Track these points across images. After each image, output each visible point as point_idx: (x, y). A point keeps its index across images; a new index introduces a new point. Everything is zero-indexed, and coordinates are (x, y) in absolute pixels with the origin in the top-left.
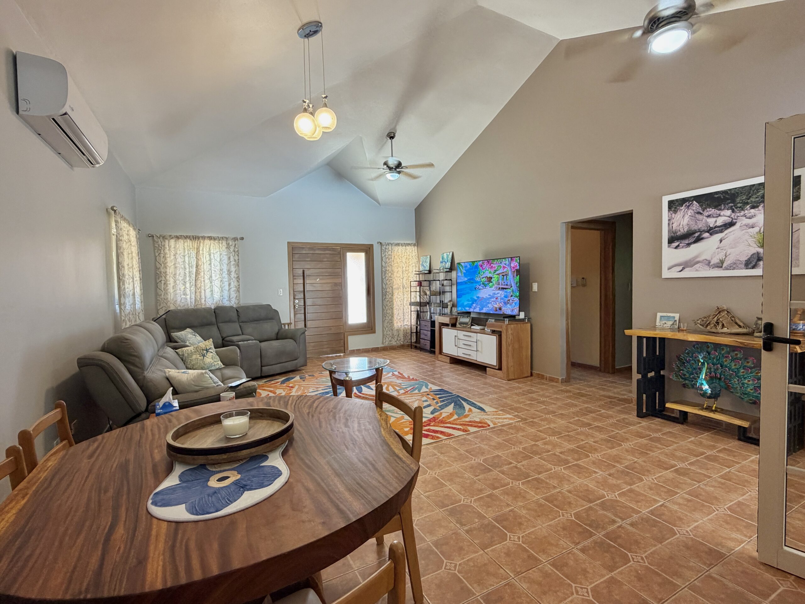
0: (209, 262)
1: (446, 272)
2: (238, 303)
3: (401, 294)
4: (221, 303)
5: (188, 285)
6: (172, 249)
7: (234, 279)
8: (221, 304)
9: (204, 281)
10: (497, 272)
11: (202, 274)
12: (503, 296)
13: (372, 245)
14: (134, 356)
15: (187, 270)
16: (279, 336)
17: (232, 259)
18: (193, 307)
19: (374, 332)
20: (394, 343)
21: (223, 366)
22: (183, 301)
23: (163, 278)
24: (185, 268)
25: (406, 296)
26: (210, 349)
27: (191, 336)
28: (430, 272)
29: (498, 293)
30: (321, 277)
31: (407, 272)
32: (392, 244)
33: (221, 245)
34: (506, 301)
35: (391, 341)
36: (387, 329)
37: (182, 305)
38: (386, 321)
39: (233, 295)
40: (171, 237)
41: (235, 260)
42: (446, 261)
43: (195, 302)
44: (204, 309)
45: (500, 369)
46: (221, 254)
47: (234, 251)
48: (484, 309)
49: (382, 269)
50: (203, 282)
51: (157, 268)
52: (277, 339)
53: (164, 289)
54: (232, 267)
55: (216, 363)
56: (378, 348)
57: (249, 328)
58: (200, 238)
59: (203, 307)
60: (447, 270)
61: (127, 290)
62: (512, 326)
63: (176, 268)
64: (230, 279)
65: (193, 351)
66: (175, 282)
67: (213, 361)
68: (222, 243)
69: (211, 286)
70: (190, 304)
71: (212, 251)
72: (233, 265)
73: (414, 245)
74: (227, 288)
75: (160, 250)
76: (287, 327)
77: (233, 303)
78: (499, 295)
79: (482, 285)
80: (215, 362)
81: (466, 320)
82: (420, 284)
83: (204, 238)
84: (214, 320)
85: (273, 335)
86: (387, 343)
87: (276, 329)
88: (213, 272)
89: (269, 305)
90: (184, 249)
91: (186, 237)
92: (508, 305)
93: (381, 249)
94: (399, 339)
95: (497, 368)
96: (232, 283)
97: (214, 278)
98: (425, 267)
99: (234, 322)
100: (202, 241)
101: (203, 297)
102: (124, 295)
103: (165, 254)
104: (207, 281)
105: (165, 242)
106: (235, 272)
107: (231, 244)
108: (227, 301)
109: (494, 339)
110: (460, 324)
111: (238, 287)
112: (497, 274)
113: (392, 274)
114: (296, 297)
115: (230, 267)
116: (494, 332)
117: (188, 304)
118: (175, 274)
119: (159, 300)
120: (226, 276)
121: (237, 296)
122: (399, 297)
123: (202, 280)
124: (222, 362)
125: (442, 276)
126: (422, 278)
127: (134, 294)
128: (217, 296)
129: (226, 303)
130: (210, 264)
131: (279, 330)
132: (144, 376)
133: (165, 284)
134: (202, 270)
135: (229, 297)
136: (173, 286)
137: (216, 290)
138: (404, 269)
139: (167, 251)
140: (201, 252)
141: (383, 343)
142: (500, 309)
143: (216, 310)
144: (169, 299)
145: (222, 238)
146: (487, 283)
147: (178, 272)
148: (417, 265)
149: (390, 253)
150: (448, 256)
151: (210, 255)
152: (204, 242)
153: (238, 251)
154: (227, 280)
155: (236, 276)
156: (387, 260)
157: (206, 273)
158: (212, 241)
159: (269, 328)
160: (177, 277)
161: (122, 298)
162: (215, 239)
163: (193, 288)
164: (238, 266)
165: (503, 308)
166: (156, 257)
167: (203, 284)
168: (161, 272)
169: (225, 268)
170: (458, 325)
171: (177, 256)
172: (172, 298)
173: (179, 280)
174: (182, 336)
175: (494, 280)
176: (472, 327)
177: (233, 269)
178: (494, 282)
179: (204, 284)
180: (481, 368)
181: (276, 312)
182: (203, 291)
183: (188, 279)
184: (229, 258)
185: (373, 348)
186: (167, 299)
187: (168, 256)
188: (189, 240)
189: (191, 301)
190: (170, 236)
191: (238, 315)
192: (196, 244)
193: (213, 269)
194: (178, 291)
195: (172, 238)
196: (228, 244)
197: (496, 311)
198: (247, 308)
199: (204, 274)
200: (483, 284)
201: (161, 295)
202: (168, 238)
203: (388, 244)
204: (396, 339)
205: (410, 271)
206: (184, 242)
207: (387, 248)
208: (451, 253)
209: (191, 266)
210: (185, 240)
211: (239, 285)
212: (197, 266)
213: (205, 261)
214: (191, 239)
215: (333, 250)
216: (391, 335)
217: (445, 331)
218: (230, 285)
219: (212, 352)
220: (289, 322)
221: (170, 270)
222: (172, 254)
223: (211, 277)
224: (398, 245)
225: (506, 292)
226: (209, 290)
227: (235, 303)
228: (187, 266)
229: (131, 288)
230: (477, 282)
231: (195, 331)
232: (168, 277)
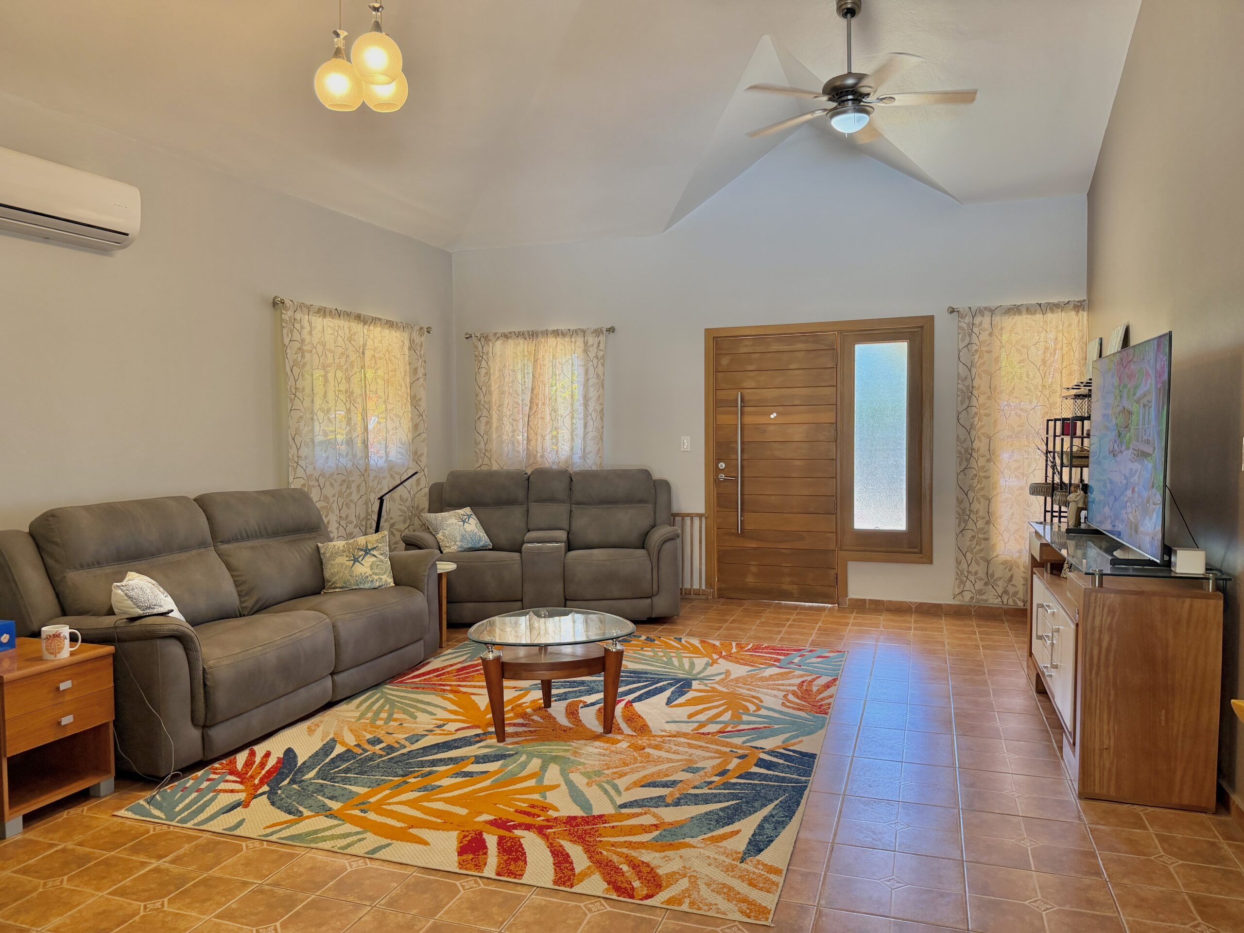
0: (552, 381)
2: (601, 464)
6: (498, 359)
7: (594, 414)
9: (543, 418)
10: (1138, 394)
11: (540, 405)
12: (1141, 483)
15: (520, 397)
17: (592, 373)
19: (929, 561)
20: (992, 599)
21: (392, 585)
23: (485, 413)
24: (516, 394)
26: (374, 549)
29: (1136, 471)
30: (780, 409)
32: (992, 311)
33: (576, 346)
35: (981, 592)
36: (969, 555)
37: (508, 462)
38: (969, 534)
39: (592, 447)
41: (597, 376)
43: (528, 459)
44: (508, 472)
45: (1074, 745)
46: (573, 365)
47: (597, 357)
48: (1117, 524)
51: (476, 395)
53: (486, 433)
54: (592, 389)
55: (376, 577)
56: (939, 606)
58: (540, 335)
62: (1114, 598)
63: (502, 393)
64: (586, 415)
66: (501, 419)
67: (371, 573)
68: (577, 341)
69: (554, 430)
71: (558, 360)
72: (594, 385)
73: (1078, 307)
74: (581, 431)
75: (480, 362)
79: (1118, 440)
83: (545, 333)
85: (619, 537)
89: (647, 471)
91: (518, 335)
92: (1147, 520)
93: (959, 328)
94: (1011, 590)
95: (1072, 741)
97: (561, 411)
99: (563, 502)
101: (540, 449)
103: (489, 368)
104: (548, 420)
105: (487, 346)
106: (598, 399)
107: (590, 342)
108: (579, 458)
111: (601, 431)
114: (722, 456)
115: (588, 389)
118: (501, 406)
120: (581, 409)
121: (597, 450)
123: (540, 416)
128: (564, 449)
129: (578, 463)
131: (652, 527)
135: (585, 450)
136: (498, 428)
137: (563, 434)
139: (490, 362)
140: (540, 362)
141: (954, 595)
142: (1136, 530)
143: (533, 476)
144: (492, 451)
145: (576, 331)
146: (1123, 432)
149: (984, 336)
151: (555, 367)
152: (544, 342)
153: (603, 356)
154: (581, 416)
155: (598, 408)
156: (977, 357)
157: (546, 402)
158: (559, 340)
159: (626, 522)
160: (505, 410)
162: (563, 334)
163: (525, 432)
164: (603, 386)
165: (1140, 530)
166: (475, 375)
168: (481, 402)
169: (580, 392)
171: (505, 372)
172: (495, 449)
173: (506, 416)
177: (593, 394)
178: (1132, 431)
181: (664, 486)
182: (540, 438)
184: (587, 372)
185: (921, 604)
187: (493, 371)
188: (522, 340)
189: (523, 457)
190: (494, 334)
191: (571, 489)
192: (533, 346)
194: (504, 437)
195: (498, 338)
196: (586, 343)
199: (544, 404)
200: (1119, 434)
202: (493, 339)
203: (981, 311)
204: (1000, 591)
206: (516, 345)
207: (979, 321)
208: (1124, 330)
209: (524, 391)
210: (517, 341)
211: (604, 427)
212: (533, 390)
213: (546, 380)
215: (816, 340)
216: (981, 574)
218: (586, 426)
220: (703, 511)
221: (494, 398)
223: (555, 409)
225: (1147, 468)
226: (552, 433)
227: (595, 463)
228: (519, 390)
230: (1112, 428)
232: (491, 411)
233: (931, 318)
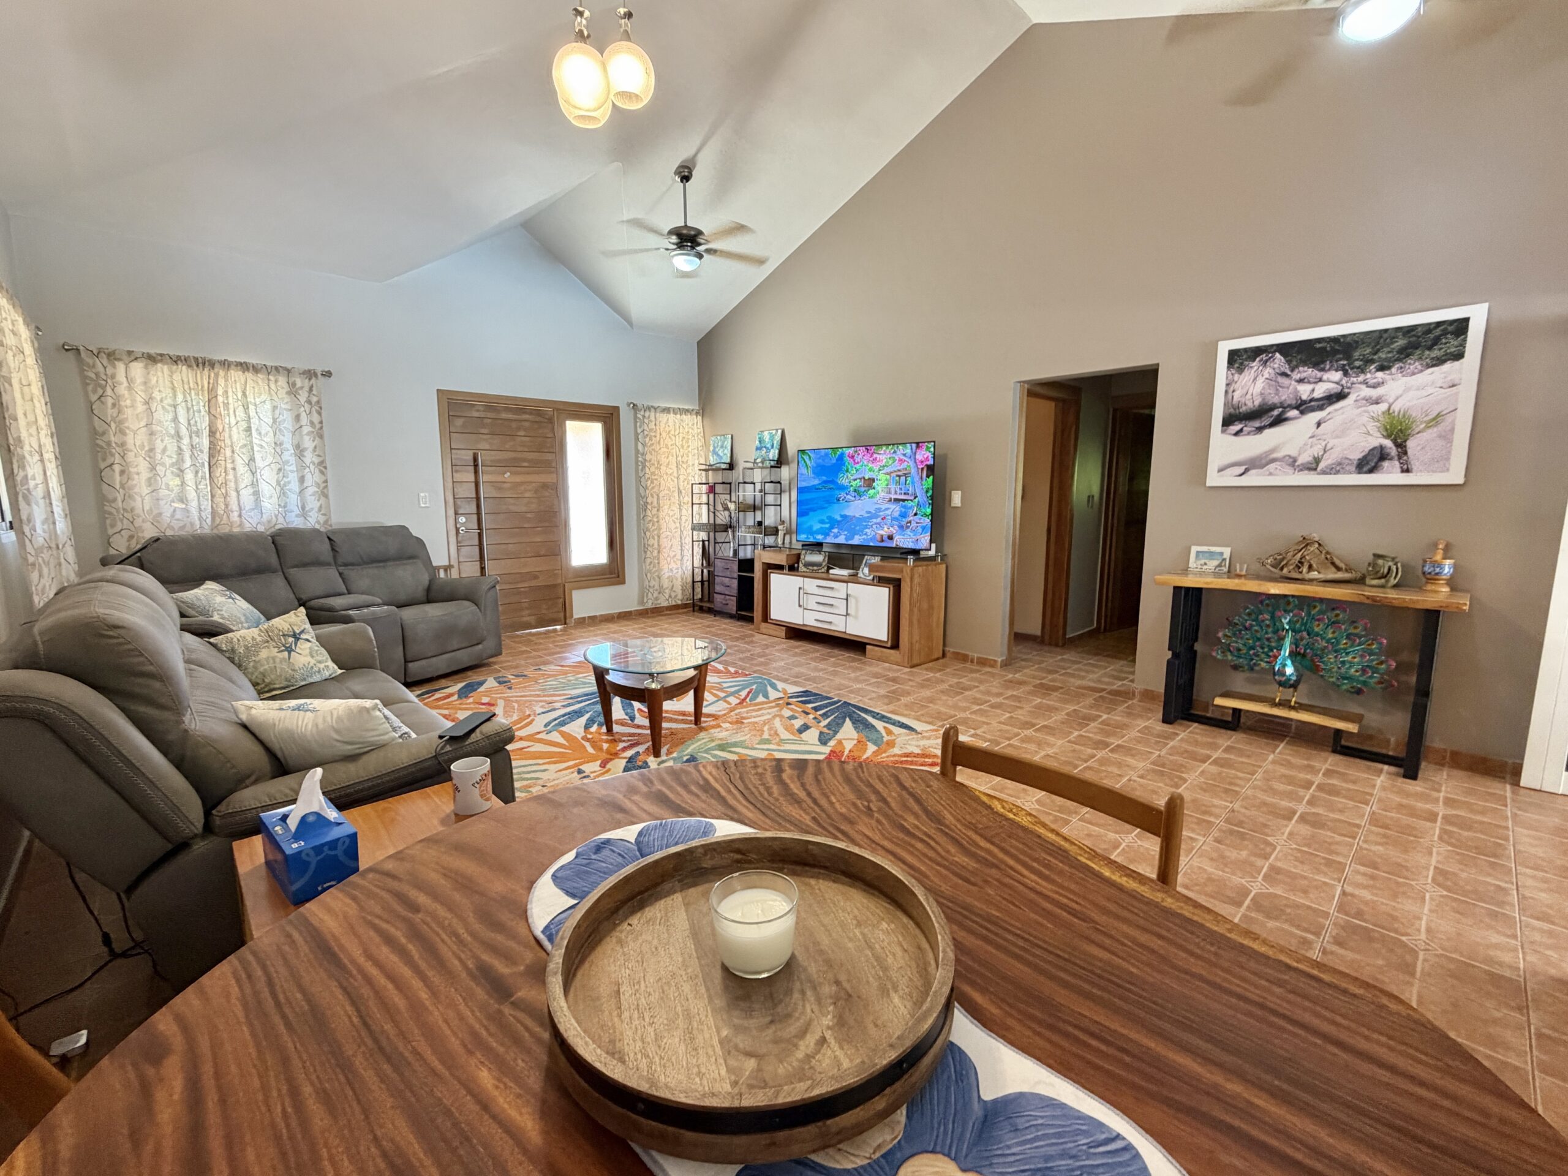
0: (244, 425)
1: (772, 467)
2: (326, 522)
3: (675, 508)
4: (281, 520)
5: (189, 476)
6: (139, 387)
7: (312, 467)
8: (281, 524)
9: (234, 469)
10: (886, 470)
11: (228, 453)
12: (896, 514)
13: (617, 409)
14: (143, 674)
15: (186, 441)
16: (433, 594)
17: (304, 420)
18: (207, 530)
19: (623, 582)
20: (663, 603)
21: (340, 671)
22: (178, 515)
23: (117, 459)
24: (178, 436)
25: (684, 512)
26: (302, 632)
27: (223, 599)
28: (731, 466)
29: (887, 509)
30: (513, 469)
31: (685, 466)
32: (655, 409)
33: (273, 386)
34: (903, 523)
35: (657, 599)
36: (649, 575)
37: (176, 525)
38: (648, 562)
39: (313, 503)
40: (131, 355)
41: (312, 423)
42: (769, 446)
43: (213, 519)
44: (239, 534)
45: (895, 646)
46: (275, 408)
48: (857, 537)
49: (637, 457)
50: (231, 472)
51: (95, 434)
52: (429, 600)
53: (122, 486)
54: (306, 438)
55: (322, 666)
56: (630, 612)
57: (362, 578)
58: (217, 365)
59: (236, 530)
60: (772, 463)
61: (32, 483)
62: (920, 569)
63: (152, 434)
64: (302, 467)
65: (259, 639)
66: (153, 468)
67: (313, 661)
68: (276, 381)
69: (254, 484)
70: (197, 523)
71: (250, 399)
72: (309, 434)
73: (697, 413)
74: (295, 486)
75: (104, 388)
76: (442, 574)
77: (313, 521)
78: (889, 512)
79: (853, 494)
80: (320, 662)
81: (818, 558)
82: (712, 490)
83: (226, 364)
84: (273, 560)
85: (420, 593)
86: (650, 602)
87: (425, 578)
88: (256, 448)
89: (404, 528)
90: (173, 389)
91: (176, 360)
92: (908, 532)
93: (636, 417)
94: (672, 593)
95: (889, 645)
96: (308, 477)
97: (260, 463)
98: (721, 458)
99: (329, 564)
100: (222, 373)
101: (234, 506)
102: (25, 497)
103: (118, 398)
104: (242, 469)
105: (114, 367)
106: (314, 450)
107: (299, 384)
108: (297, 516)
109: (883, 594)
110: (807, 565)
111: (323, 485)
112: (889, 474)
113: (656, 468)
114: (461, 511)
115: (301, 436)
116: (882, 581)
117: (192, 524)
118: (152, 450)
119: (110, 513)
120: (292, 460)
121: (321, 507)
122: (671, 513)
123: (229, 466)
124: (334, 661)
125: (758, 476)
126: (712, 478)
127: (47, 495)
128: (270, 505)
129: (296, 522)
130: (249, 429)
131: (431, 582)
132: (186, 731)
133: (122, 472)
134: (228, 442)
135: (303, 508)
136: (149, 479)
137: (267, 490)
138: (680, 458)
139: (122, 390)
140: (220, 399)
141: (642, 602)
142: (891, 538)
143: (277, 538)
144: (138, 511)
145: (276, 368)
146: (863, 489)
147: (159, 446)
148: (702, 453)
149: (652, 426)
150: (772, 437)
151: (246, 408)
152: (226, 374)
153: (318, 402)
154: (294, 468)
155: (316, 460)
156: (647, 439)
157: (237, 449)
158: (249, 375)
159: (409, 578)
160: (159, 456)
161: (22, 504)
162: (256, 369)
163: (205, 487)
164: (321, 437)
165: (896, 538)
166: (92, 404)
167: (231, 477)
168: (109, 444)
169: (287, 440)
170: (802, 568)
171: (154, 406)
172: (147, 508)
173: (163, 465)
174: (199, 599)
175: (880, 485)
176: (831, 571)
177: (308, 443)
178: (879, 489)
179: (235, 477)
180: (856, 646)
181: (420, 542)
182: (233, 494)
183: (188, 462)
184: (298, 418)
185: (620, 613)
186: (132, 510)
187: (128, 402)
188: (184, 368)
189: (200, 517)
190: (130, 353)
191: (333, 549)
192: (205, 377)
193: (255, 441)
194: (163, 492)
195: (136, 359)
196: (292, 385)
197: (882, 541)
198: (354, 534)
199: (233, 452)
200: (855, 491)
201: (115, 500)
202: (125, 357)
203: (649, 408)
204: (667, 595)
205: (690, 463)
206: (172, 373)
207: (647, 414)
208: (780, 432)
209: (194, 433)
210: (175, 367)
211: (326, 481)
212: (212, 433)
213: (233, 422)
214: (190, 366)
215: (539, 413)
216: (657, 587)
217: (775, 578)
218: (302, 479)
219: (308, 640)
220: (446, 563)
221: (136, 439)
222: (139, 399)
223: (252, 459)
224: (666, 410)
225: (905, 507)
226: (250, 490)
227: (318, 522)
228: (184, 431)
229: (39, 479)
230: (842, 488)
231: (229, 589)
232: (130, 457)
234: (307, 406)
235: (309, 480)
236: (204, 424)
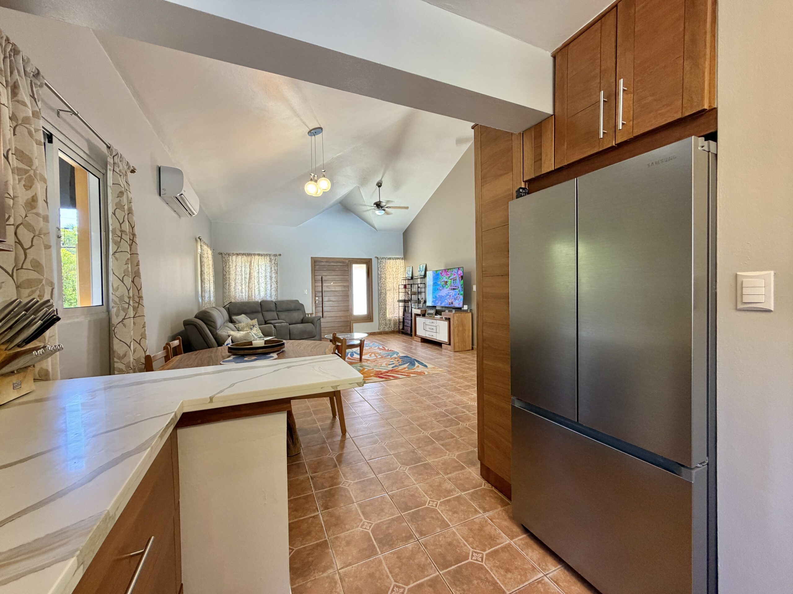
0: (258, 271)
1: (421, 278)
2: (277, 299)
3: (392, 294)
4: (265, 298)
5: (244, 286)
6: (234, 262)
7: (274, 283)
9: (254, 284)
10: (450, 278)
11: (253, 279)
12: (454, 294)
15: (244, 276)
16: (303, 322)
17: (273, 269)
18: (247, 300)
19: (372, 321)
20: (387, 329)
21: (263, 336)
22: (240, 297)
23: (228, 282)
24: (242, 275)
25: (396, 295)
26: (255, 325)
27: (245, 319)
28: (412, 278)
29: (451, 292)
30: (334, 281)
31: (397, 278)
32: (385, 258)
33: (265, 259)
35: (384, 328)
36: (381, 319)
37: (239, 299)
38: (381, 313)
39: (274, 293)
41: (275, 270)
42: (422, 270)
43: (248, 298)
44: (253, 302)
45: (450, 344)
46: (266, 266)
47: (275, 263)
48: (443, 303)
49: (378, 276)
51: (224, 275)
53: (228, 289)
55: (259, 334)
56: (375, 332)
57: (283, 315)
58: (252, 255)
59: (254, 301)
60: (423, 277)
61: (206, 288)
63: (236, 275)
64: (271, 282)
65: (245, 326)
66: (235, 284)
67: (256, 333)
68: (267, 258)
69: (259, 288)
70: (244, 299)
71: (260, 264)
72: (274, 273)
73: (402, 259)
74: (269, 288)
75: (226, 263)
76: (310, 316)
77: (273, 299)
79: (442, 287)
81: (433, 311)
82: (405, 287)
83: (254, 254)
84: (260, 309)
85: (300, 320)
86: (382, 329)
87: (302, 317)
88: (260, 277)
89: (297, 301)
90: (242, 262)
91: (243, 254)
92: (457, 300)
93: (378, 262)
94: (390, 326)
95: (448, 344)
97: (261, 281)
98: (409, 275)
99: (274, 311)
101: (253, 294)
102: (204, 291)
103: (229, 265)
104: (256, 284)
105: (229, 257)
106: (275, 277)
107: (272, 259)
108: (269, 297)
109: (446, 323)
110: (428, 314)
111: (277, 288)
113: (385, 280)
114: (317, 296)
115: (272, 274)
116: (446, 319)
117: (243, 299)
118: (235, 279)
119: (225, 296)
120: (269, 280)
121: (276, 294)
122: (391, 296)
124: (262, 333)
125: (419, 281)
126: (406, 282)
127: (210, 291)
128: (262, 294)
129: (269, 299)
133: (229, 285)
134: (253, 276)
135: (271, 294)
136: (234, 287)
137: (262, 289)
138: (395, 276)
139: (230, 263)
140: (252, 264)
141: (379, 329)
142: (452, 303)
143: (262, 303)
144: (231, 296)
145: (267, 254)
146: (444, 285)
147: (237, 278)
148: (404, 274)
149: (384, 264)
150: (423, 266)
151: (258, 266)
152: (254, 257)
153: (277, 263)
154: (269, 283)
155: (275, 280)
156: (382, 269)
157: (255, 278)
158: (260, 257)
159: (297, 316)
160: (237, 281)
161: (203, 293)
162: (262, 255)
163: (247, 289)
164: (277, 273)
165: (454, 303)
166: (223, 267)
168: (226, 278)
169: (268, 275)
170: (426, 315)
171: (237, 267)
172: (233, 295)
173: (238, 283)
174: (239, 318)
175: (449, 283)
176: (436, 316)
178: (449, 285)
179: (254, 286)
180: (438, 344)
181: (302, 305)
182: (253, 291)
183: (244, 282)
184: (271, 268)
185: (371, 333)
186: (230, 295)
187: (231, 267)
189: (245, 297)
190: (233, 253)
191: (276, 307)
192: (249, 258)
193: (260, 275)
194: (237, 290)
195: (234, 255)
196: (270, 259)
197: (450, 304)
198: (282, 302)
199: (254, 279)
201: (226, 293)
202: (232, 255)
203: (383, 258)
204: (388, 327)
205: (399, 277)
206: (242, 258)
207: (382, 261)
208: (425, 265)
209: (246, 274)
210: (242, 256)
212: (250, 274)
213: (255, 270)
214: (246, 256)
215: (343, 262)
216: (384, 323)
217: (418, 319)
218: (271, 286)
219: (256, 327)
220: (311, 312)
221: (232, 276)
222: (234, 265)
223: (259, 281)
224: (390, 259)
225: (455, 291)
226: (258, 290)
227: (275, 299)
228: (243, 274)
229: (208, 287)
230: (439, 285)
231: (247, 316)
232: (231, 281)
233: (371, 259)
234: (274, 265)
235: (273, 286)
236: (248, 272)
